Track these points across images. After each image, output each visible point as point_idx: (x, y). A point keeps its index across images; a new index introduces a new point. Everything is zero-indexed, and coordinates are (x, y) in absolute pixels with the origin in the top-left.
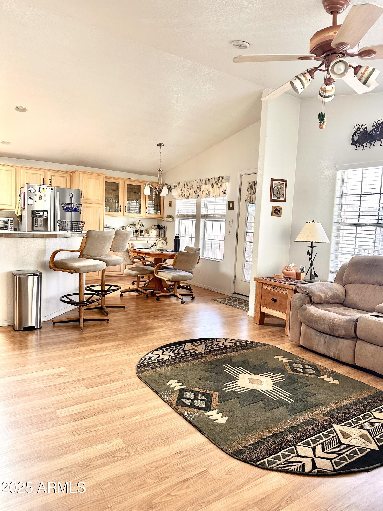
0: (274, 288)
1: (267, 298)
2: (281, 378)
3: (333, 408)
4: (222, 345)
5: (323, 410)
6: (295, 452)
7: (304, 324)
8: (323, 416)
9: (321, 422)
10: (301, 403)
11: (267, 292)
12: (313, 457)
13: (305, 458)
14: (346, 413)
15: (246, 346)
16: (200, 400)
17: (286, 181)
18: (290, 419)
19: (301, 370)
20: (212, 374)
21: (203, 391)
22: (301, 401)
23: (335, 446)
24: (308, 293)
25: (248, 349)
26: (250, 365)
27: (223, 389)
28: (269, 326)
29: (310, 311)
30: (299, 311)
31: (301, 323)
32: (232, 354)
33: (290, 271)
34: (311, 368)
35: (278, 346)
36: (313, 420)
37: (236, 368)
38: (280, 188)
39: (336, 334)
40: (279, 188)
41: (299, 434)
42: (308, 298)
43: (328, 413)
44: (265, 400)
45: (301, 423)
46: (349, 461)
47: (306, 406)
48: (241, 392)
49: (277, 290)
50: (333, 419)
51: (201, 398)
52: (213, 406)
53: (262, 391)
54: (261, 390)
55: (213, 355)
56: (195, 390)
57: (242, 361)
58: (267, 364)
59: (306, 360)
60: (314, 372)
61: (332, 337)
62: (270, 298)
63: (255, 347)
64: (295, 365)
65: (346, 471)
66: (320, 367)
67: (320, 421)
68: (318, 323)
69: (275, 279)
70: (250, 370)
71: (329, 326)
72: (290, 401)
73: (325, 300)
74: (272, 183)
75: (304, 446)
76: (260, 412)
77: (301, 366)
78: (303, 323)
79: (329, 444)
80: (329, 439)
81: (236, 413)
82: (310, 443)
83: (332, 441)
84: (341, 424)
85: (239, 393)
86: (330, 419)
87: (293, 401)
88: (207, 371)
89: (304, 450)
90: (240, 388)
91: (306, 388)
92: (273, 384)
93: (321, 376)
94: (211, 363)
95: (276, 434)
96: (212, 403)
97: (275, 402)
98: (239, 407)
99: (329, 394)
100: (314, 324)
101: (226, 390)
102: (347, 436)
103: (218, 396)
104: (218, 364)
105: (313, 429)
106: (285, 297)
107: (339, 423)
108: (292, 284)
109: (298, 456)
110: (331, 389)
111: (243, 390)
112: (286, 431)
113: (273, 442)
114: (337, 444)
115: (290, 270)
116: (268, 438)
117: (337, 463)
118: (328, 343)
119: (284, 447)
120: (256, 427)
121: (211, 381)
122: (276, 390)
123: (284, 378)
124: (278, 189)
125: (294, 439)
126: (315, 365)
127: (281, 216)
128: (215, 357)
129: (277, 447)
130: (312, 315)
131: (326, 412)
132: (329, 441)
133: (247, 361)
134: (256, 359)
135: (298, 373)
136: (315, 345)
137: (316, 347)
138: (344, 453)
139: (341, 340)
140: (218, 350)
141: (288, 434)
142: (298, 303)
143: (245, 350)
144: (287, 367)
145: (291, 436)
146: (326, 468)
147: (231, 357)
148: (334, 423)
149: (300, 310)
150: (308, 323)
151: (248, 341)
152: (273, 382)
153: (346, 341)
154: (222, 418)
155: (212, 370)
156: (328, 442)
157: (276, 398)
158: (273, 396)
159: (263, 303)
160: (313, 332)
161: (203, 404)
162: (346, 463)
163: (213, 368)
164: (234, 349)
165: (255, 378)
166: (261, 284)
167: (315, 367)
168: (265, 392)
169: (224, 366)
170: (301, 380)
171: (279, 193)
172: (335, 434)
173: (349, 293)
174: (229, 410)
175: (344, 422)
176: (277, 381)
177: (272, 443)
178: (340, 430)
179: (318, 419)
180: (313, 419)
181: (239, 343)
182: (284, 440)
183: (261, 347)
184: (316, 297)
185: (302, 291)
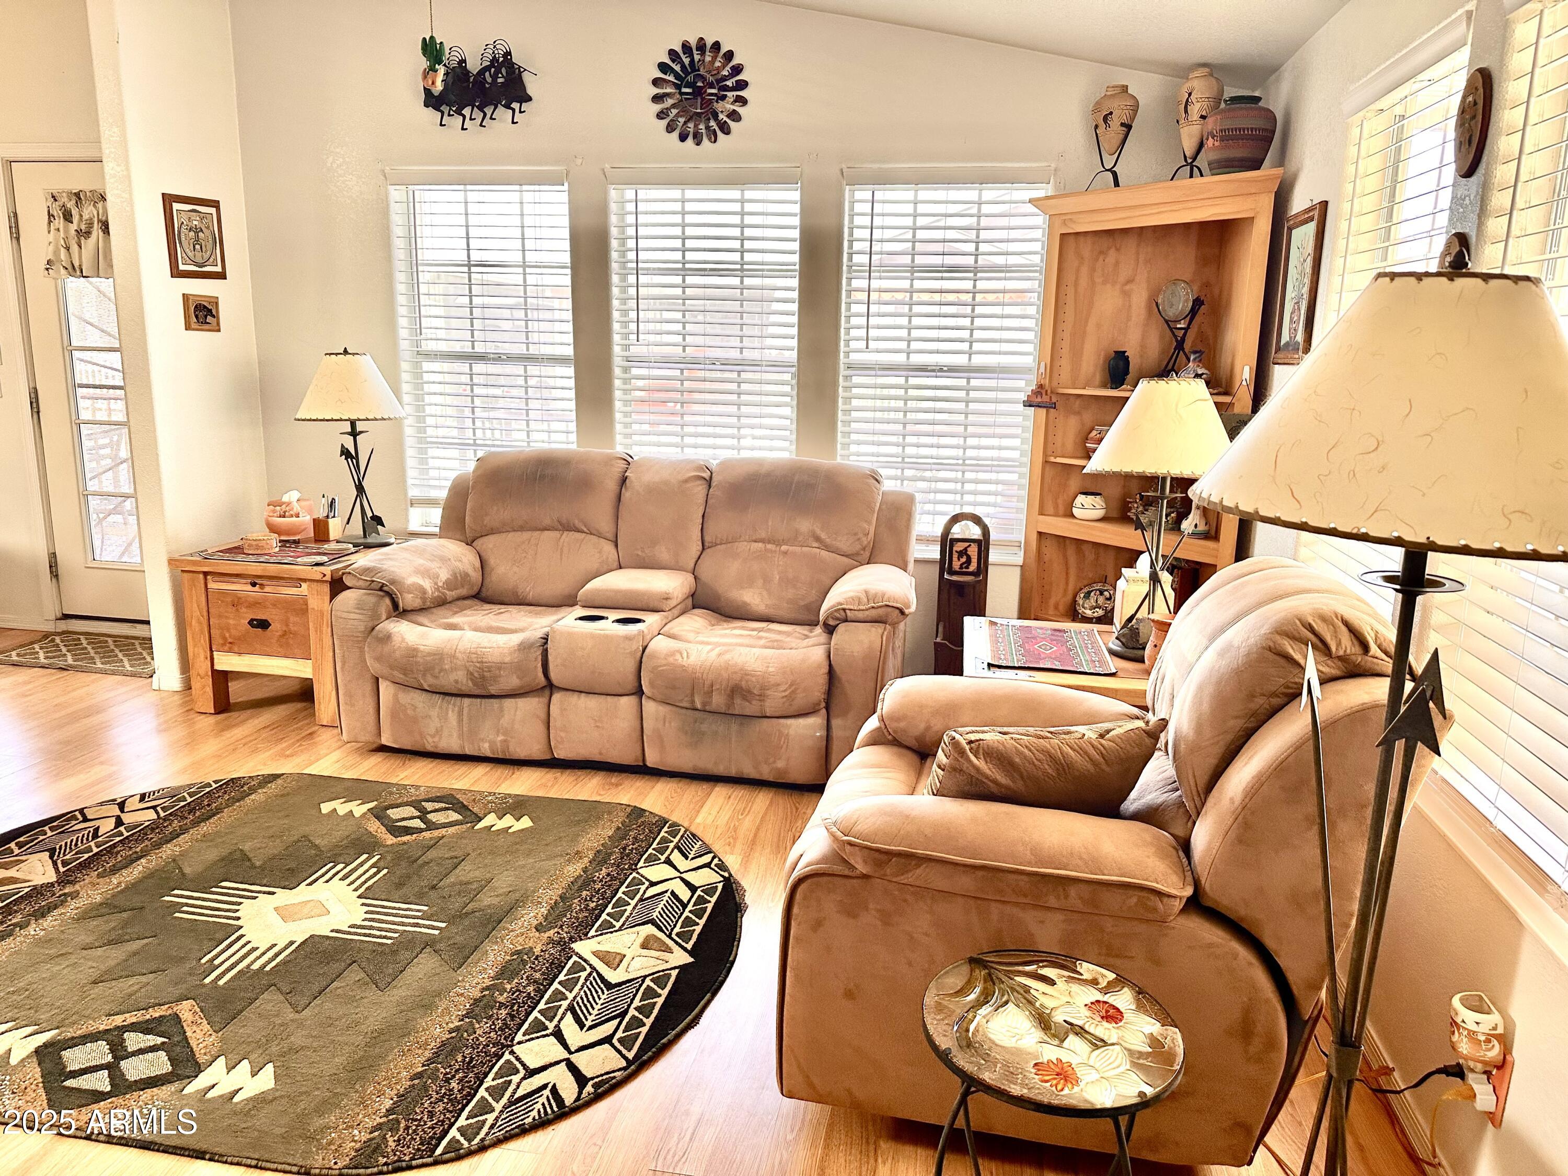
0: (254, 584)
1: (231, 622)
2: (374, 870)
3: (551, 899)
4: (115, 828)
5: (532, 915)
6: (519, 1066)
7: (388, 683)
8: (537, 934)
9: (542, 951)
10: (466, 922)
11: (229, 600)
12: (566, 1055)
13: (550, 1069)
14: (586, 900)
15: (209, 805)
16: (141, 1051)
17: (215, 204)
18: (459, 981)
19: (417, 823)
20: (136, 945)
21: (134, 1020)
22: (462, 916)
23: (602, 1001)
24: (382, 587)
25: (219, 810)
26: (258, 864)
27: (207, 980)
28: (249, 712)
29: (403, 640)
30: (369, 647)
31: (377, 679)
32: (168, 850)
33: (294, 519)
34: (443, 805)
35: (314, 770)
36: (520, 957)
37: (214, 889)
38: (202, 231)
39: (493, 690)
40: (197, 231)
41: (503, 1012)
42: (387, 601)
43: (546, 919)
44: (360, 956)
45: (493, 978)
46: (649, 1022)
47: (484, 925)
48: (273, 964)
49: (267, 589)
50: (566, 930)
51: (142, 1046)
52: (203, 1051)
53: (337, 931)
54: (332, 931)
55: (99, 876)
56: (102, 1028)
57: (223, 859)
58: (310, 841)
59: (417, 787)
60: (455, 816)
61: (479, 700)
62: (244, 618)
63: (243, 798)
64: (394, 813)
65: (654, 1050)
66: (465, 794)
67: (537, 951)
68: (437, 671)
69: (250, 552)
70: (265, 882)
71: (472, 674)
72: (433, 928)
73: (435, 598)
74: (168, 210)
75: (532, 1039)
76: (365, 1000)
77: (410, 811)
78: (386, 679)
79: (585, 1002)
80: (580, 989)
81: (292, 1039)
82: (544, 1024)
83: (589, 990)
84: (589, 935)
85: (268, 968)
86: (558, 933)
87: (443, 925)
88: (110, 943)
89: (536, 1049)
90: (264, 954)
91: (457, 871)
92: (359, 897)
93: (480, 819)
94: (109, 907)
95: (443, 1044)
96: (193, 1043)
97: (393, 951)
98: (292, 1016)
99: (524, 866)
100: (424, 675)
101: (219, 977)
102: (617, 960)
103: (198, 1010)
104: (137, 901)
105: (531, 981)
106: (301, 608)
107: (582, 934)
108: (317, 564)
109: (532, 1073)
110: (522, 848)
111: (277, 955)
112: (467, 1020)
113: (448, 1070)
114: (603, 993)
115: (292, 516)
116: (428, 1065)
117: (627, 1042)
118: (470, 719)
119: (485, 1068)
120: (377, 1050)
121: (145, 971)
122: (378, 913)
123: (382, 864)
124: (192, 234)
125: (499, 1033)
126: (449, 792)
127: (219, 330)
128: (115, 881)
129: (466, 1077)
130: (413, 652)
131: (541, 919)
132: (582, 993)
133: (238, 853)
134: (264, 837)
135: (415, 835)
136: (433, 736)
137: (436, 739)
138: (629, 1006)
139: (508, 703)
140: (110, 851)
141: (477, 1026)
142: (356, 623)
143: (210, 817)
144: (374, 826)
145: (486, 1027)
146: (607, 1070)
147: (174, 860)
148: (572, 940)
149: (369, 644)
150: (401, 676)
151: (209, 785)
152: (356, 890)
153: (521, 703)
154: (254, 1075)
155: (129, 930)
156: (582, 998)
157: (390, 938)
158: (378, 933)
159: (217, 640)
160: (418, 699)
161: (160, 1063)
162: (644, 1030)
163: (125, 924)
164: (170, 829)
165: (296, 902)
166: (201, 576)
167: (451, 801)
168: (349, 933)
169: (167, 898)
170: (432, 854)
171: (198, 247)
172: (589, 970)
173: (492, 561)
174: (264, 1040)
175: (593, 926)
176: (365, 882)
177: (447, 1074)
178: (594, 953)
179: (531, 948)
180: (518, 953)
181: (179, 800)
182: (474, 1049)
183: (260, 791)
184: (409, 592)
185: (361, 583)
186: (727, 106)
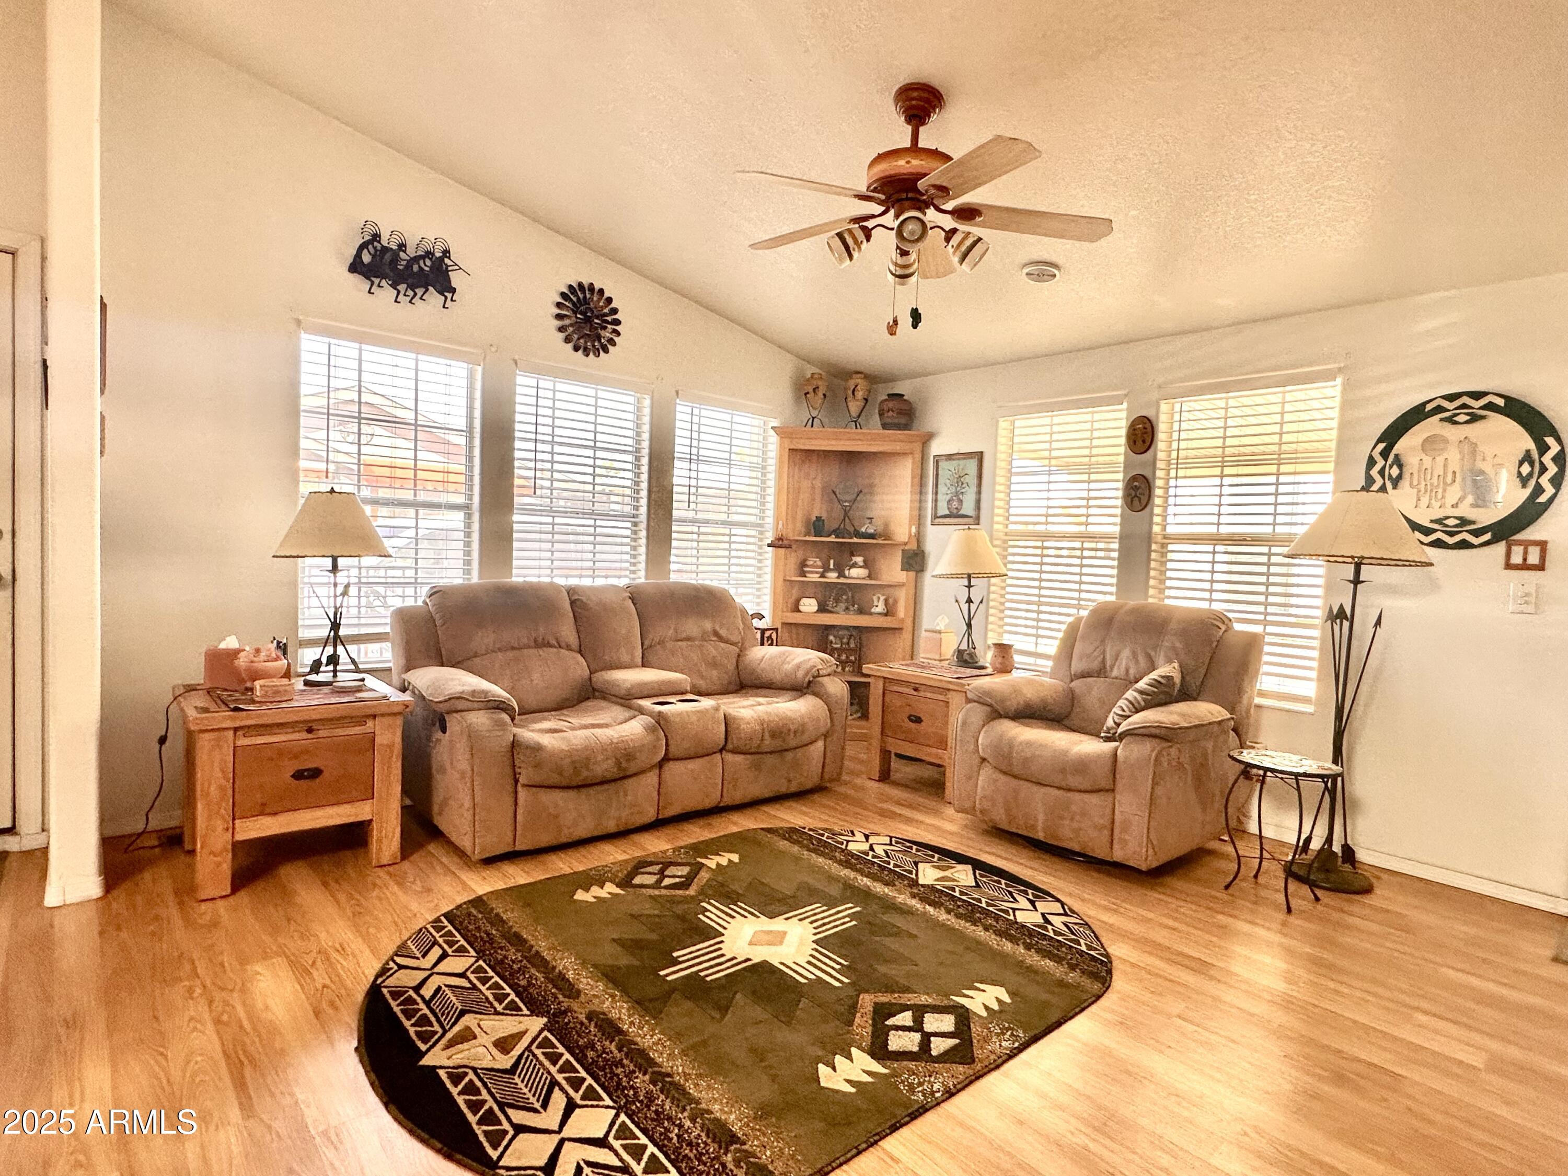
1: (267, 779)
11: (266, 754)
62: (284, 772)
106: (364, 747)
159: (243, 805)
186: (606, 334)
